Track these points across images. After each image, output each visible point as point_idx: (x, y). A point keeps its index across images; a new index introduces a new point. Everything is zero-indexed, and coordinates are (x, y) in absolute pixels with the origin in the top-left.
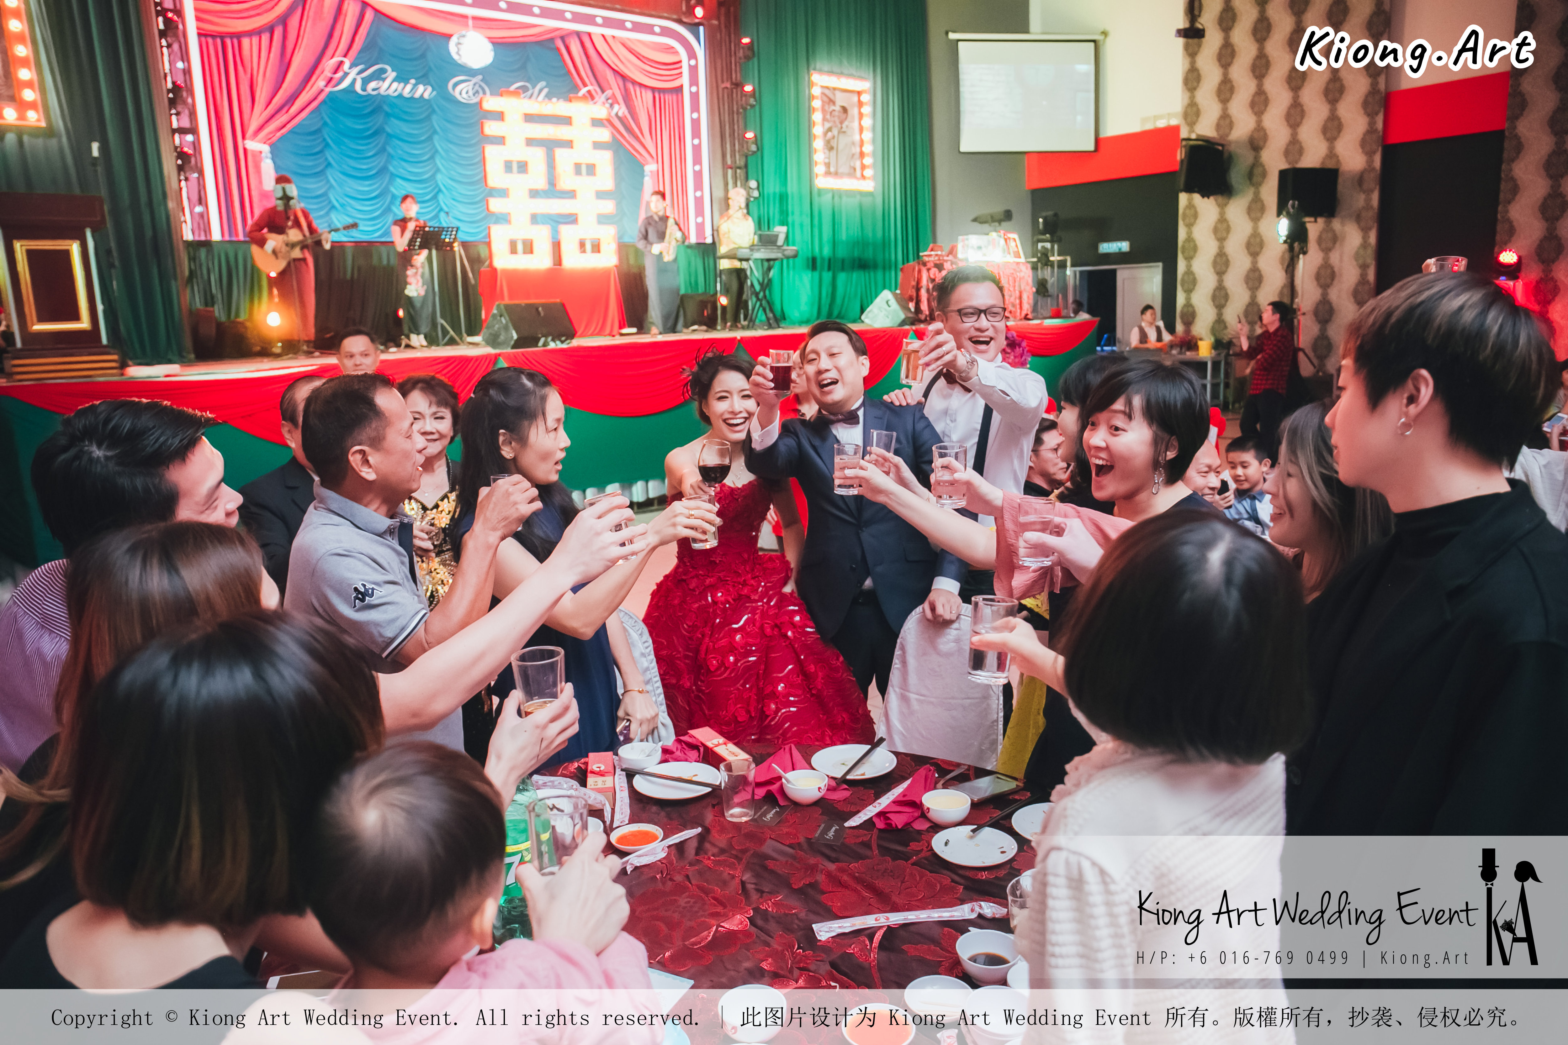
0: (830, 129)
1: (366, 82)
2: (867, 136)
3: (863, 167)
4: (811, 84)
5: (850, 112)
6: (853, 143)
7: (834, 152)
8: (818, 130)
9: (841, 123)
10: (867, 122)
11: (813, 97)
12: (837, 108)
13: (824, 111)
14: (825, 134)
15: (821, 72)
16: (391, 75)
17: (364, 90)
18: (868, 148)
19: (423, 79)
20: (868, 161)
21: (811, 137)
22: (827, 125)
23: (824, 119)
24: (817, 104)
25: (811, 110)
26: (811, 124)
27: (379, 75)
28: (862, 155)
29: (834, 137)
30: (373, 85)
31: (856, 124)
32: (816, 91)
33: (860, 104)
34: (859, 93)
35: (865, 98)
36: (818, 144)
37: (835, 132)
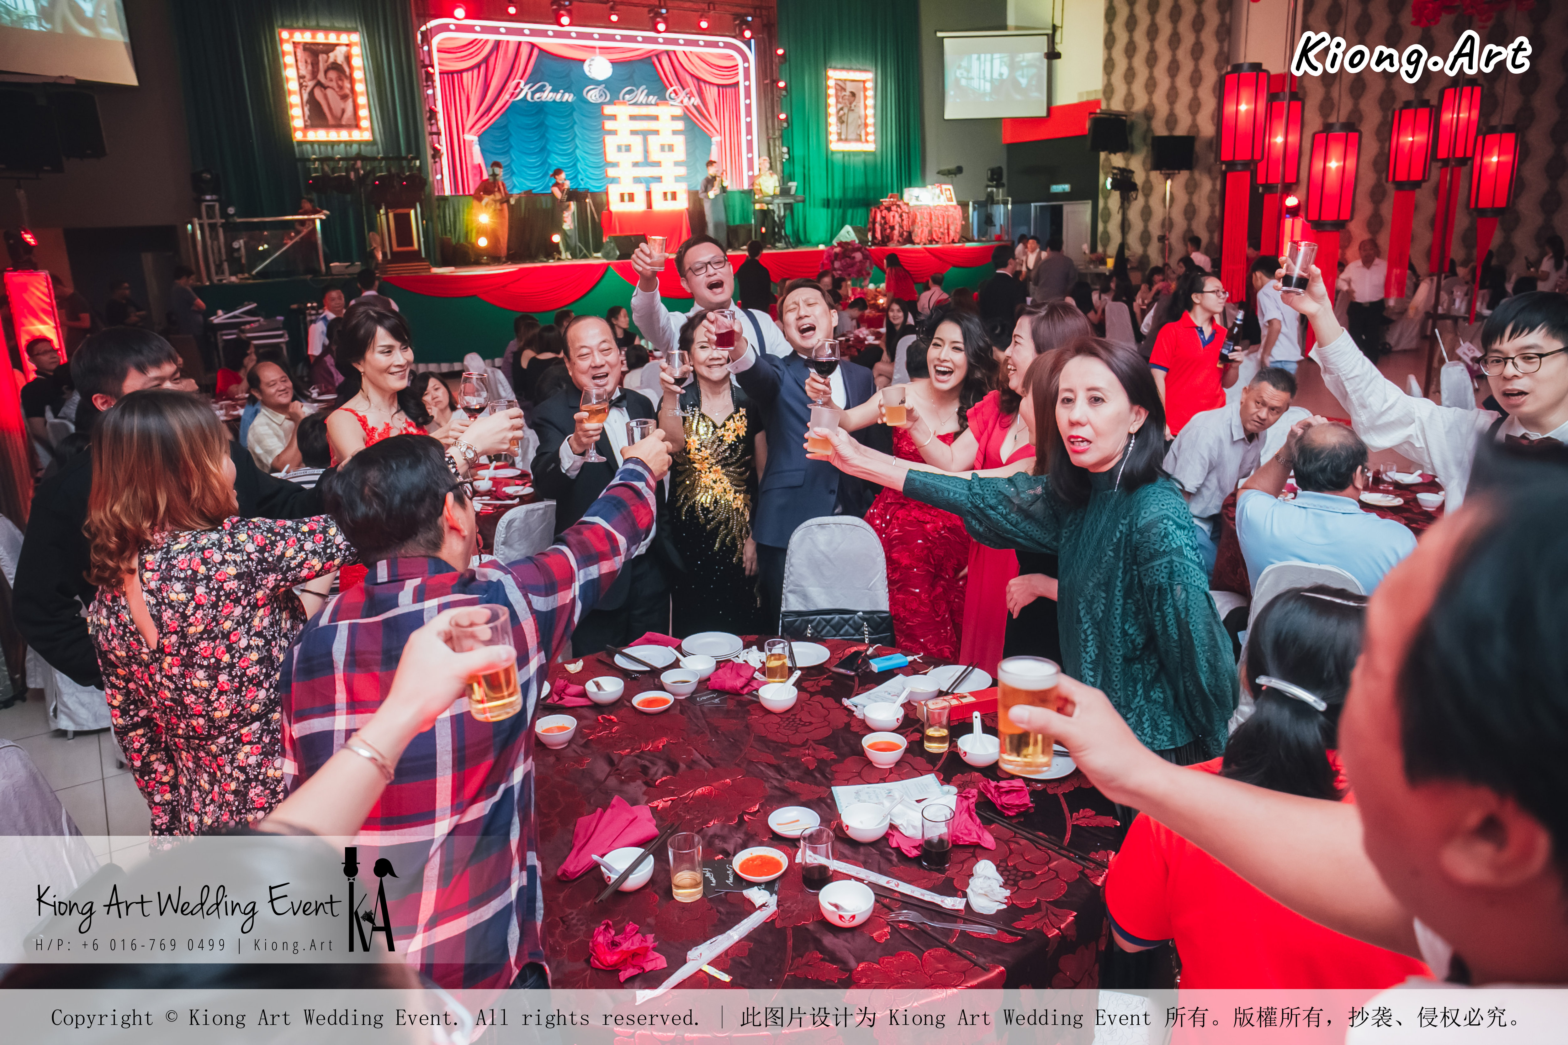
0: (842, 109)
1: (533, 93)
3: (867, 134)
4: (827, 78)
5: (857, 95)
6: (859, 117)
7: (844, 126)
9: (851, 103)
12: (847, 93)
13: (837, 96)
14: (838, 112)
15: (835, 69)
16: (549, 88)
17: (532, 99)
19: (567, 89)
22: (840, 106)
23: (837, 102)
27: (541, 90)
28: (866, 125)
29: (844, 114)
30: (537, 95)
31: (862, 104)
33: (865, 89)
34: (864, 82)
35: (869, 85)
36: (833, 120)
37: (846, 110)
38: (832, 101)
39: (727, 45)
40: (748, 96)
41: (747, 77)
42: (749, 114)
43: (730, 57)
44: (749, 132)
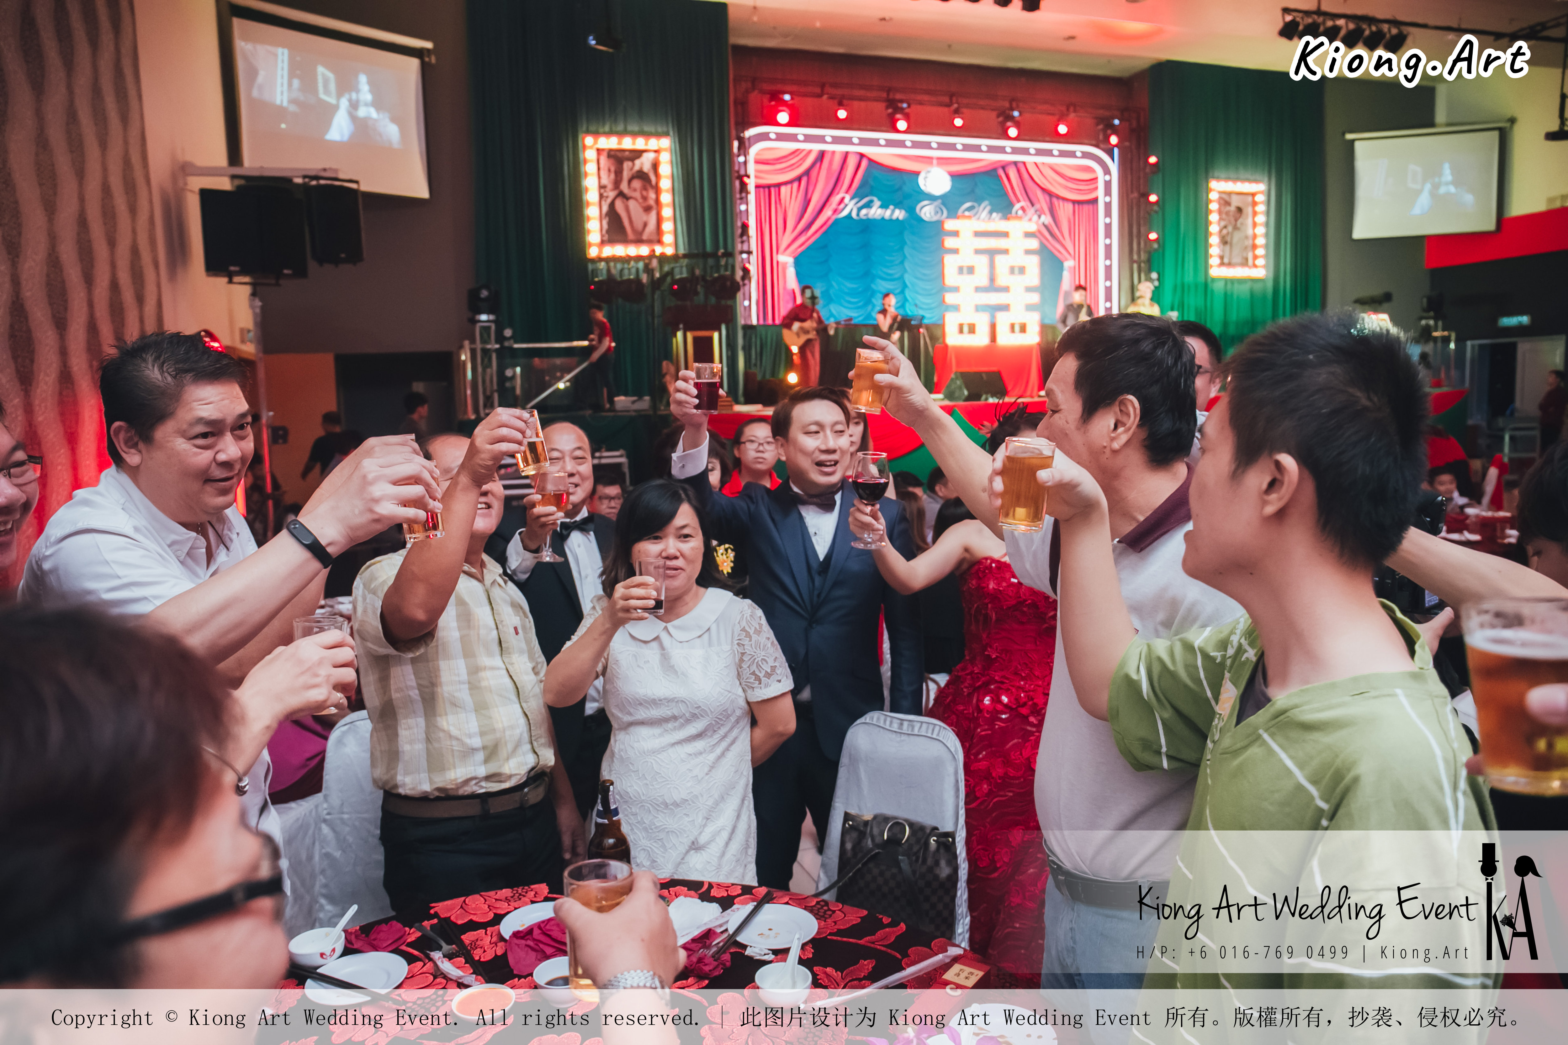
0: (1225, 227)
1: (859, 209)
2: (1260, 230)
3: (1255, 257)
4: (1208, 190)
5: (1244, 211)
6: (1247, 237)
7: (1227, 247)
8: (1214, 228)
9: (1236, 220)
10: (1261, 219)
11: (1211, 201)
12: (1232, 208)
13: (1220, 212)
14: (1221, 231)
15: (1218, 179)
16: (877, 203)
17: (858, 215)
18: (1260, 241)
19: (898, 205)
20: (1260, 252)
21: (1207, 234)
22: (1223, 223)
23: (1220, 219)
24: (1214, 206)
25: (1208, 212)
26: (1207, 223)
27: (868, 205)
28: (1254, 247)
29: (1228, 233)
30: (864, 212)
31: (1250, 221)
32: (1213, 196)
33: (1255, 204)
34: (1253, 195)
35: (1260, 198)
36: (1214, 240)
37: (1230, 229)
38: (1214, 217)
39: (1086, 155)
40: (1108, 213)
41: (1108, 192)
42: (1108, 235)
43: (1089, 169)
44: (1108, 256)
